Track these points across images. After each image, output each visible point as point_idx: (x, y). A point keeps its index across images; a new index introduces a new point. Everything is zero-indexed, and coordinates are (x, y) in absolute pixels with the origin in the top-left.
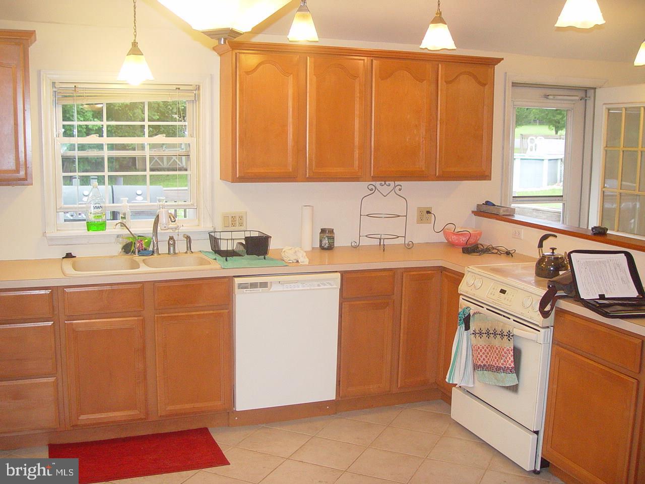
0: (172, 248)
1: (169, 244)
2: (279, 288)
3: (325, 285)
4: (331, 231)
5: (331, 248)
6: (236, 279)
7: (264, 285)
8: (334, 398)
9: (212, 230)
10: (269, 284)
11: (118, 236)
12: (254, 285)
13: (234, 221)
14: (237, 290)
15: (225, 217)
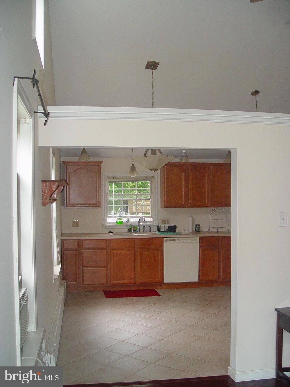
0: (144, 230)
1: (143, 229)
2: (179, 241)
3: (194, 241)
4: (199, 225)
5: (199, 231)
6: (164, 238)
7: (173, 240)
8: (198, 281)
9: (158, 224)
10: (175, 240)
11: (126, 226)
12: (170, 240)
13: (165, 221)
14: (165, 242)
15: (162, 221)
